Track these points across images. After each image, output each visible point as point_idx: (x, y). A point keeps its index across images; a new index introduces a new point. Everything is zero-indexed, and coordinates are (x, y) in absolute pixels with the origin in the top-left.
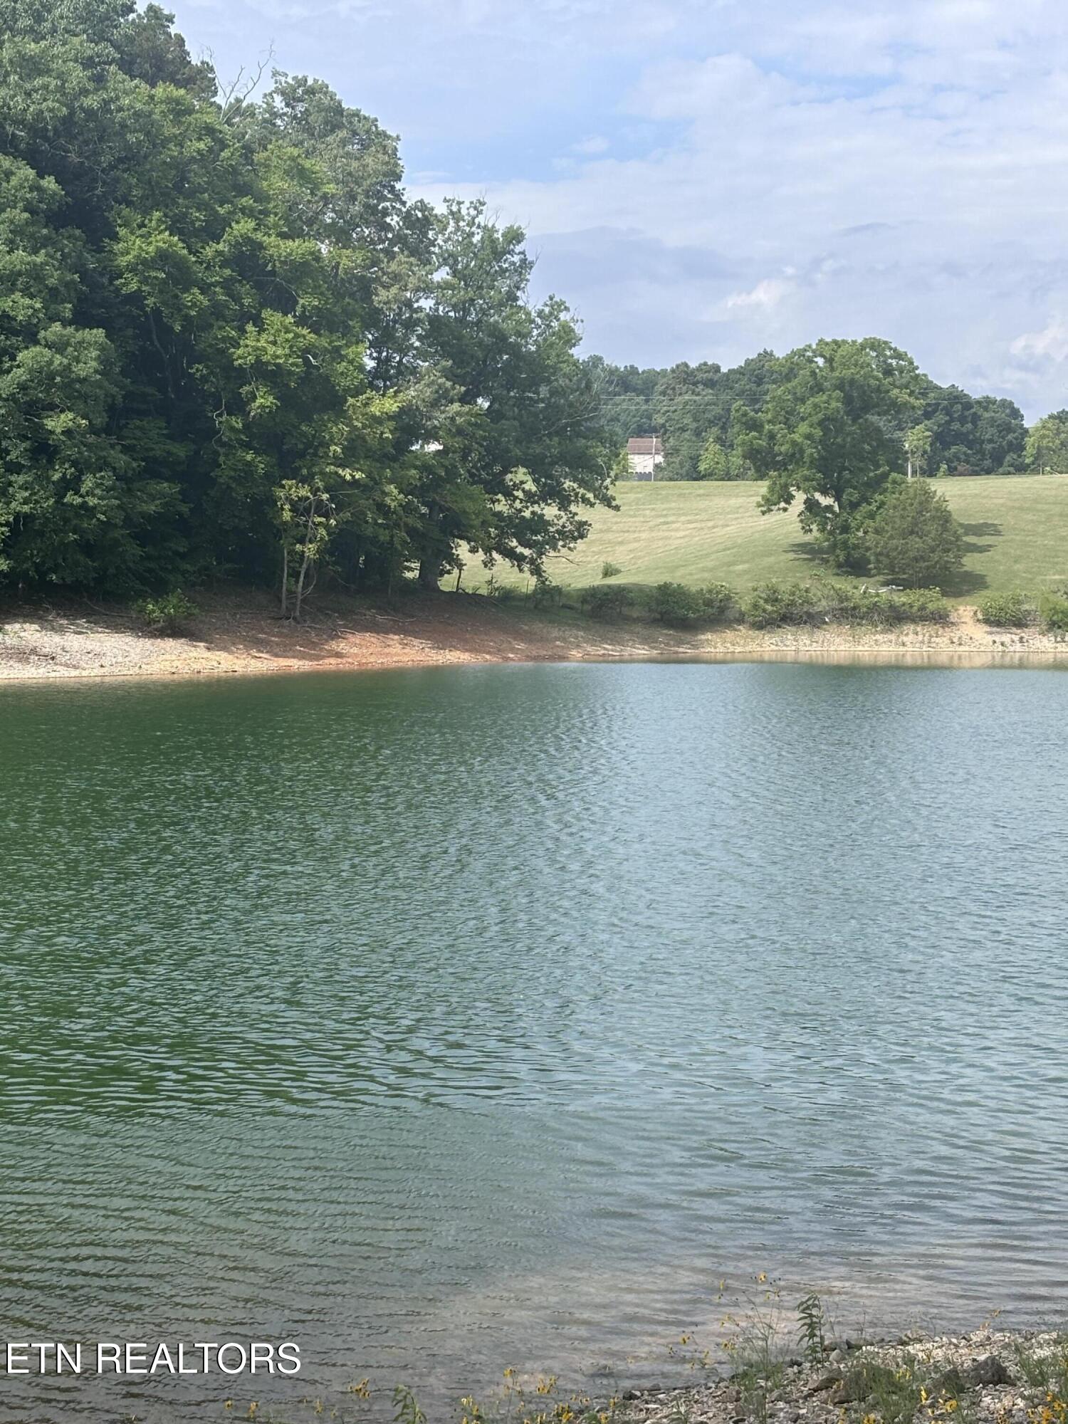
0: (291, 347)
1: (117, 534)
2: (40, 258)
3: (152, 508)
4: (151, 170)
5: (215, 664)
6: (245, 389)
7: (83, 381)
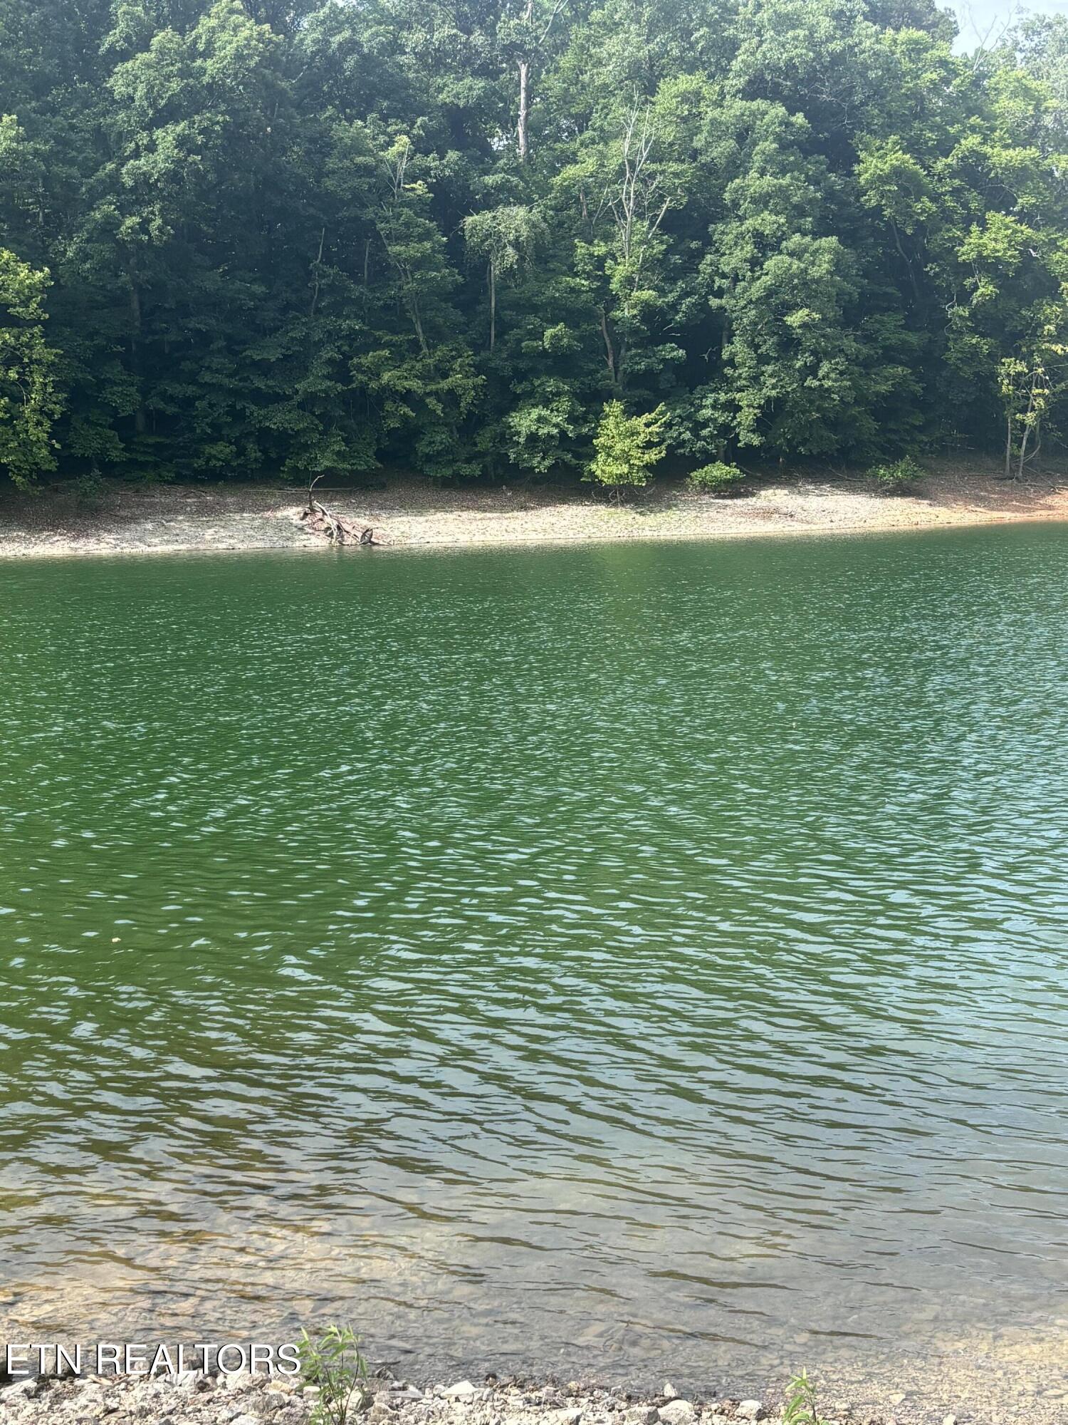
0: (1010, 241)
1: (855, 411)
2: (786, 181)
3: (883, 388)
4: (891, 101)
5: (933, 517)
6: (968, 282)
7: (817, 281)
